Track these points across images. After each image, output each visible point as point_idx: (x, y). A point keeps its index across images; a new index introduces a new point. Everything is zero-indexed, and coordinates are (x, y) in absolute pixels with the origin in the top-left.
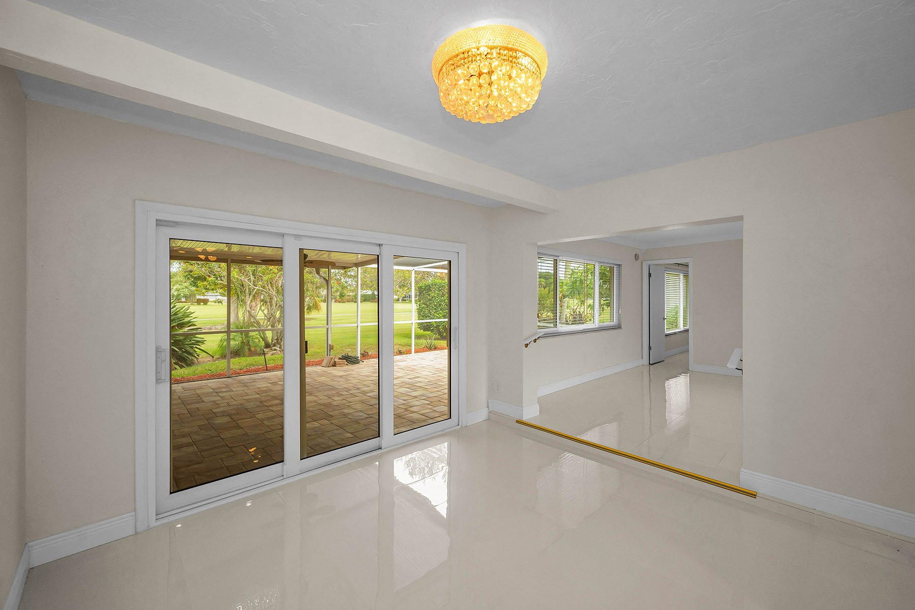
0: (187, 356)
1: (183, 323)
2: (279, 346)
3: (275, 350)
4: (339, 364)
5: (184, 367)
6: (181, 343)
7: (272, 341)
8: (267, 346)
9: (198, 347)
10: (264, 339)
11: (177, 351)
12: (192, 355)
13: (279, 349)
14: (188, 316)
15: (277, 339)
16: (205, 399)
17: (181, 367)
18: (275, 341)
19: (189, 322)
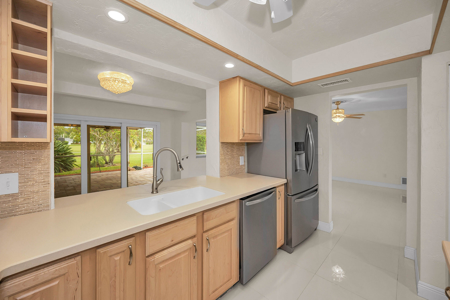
0: (68, 167)
1: (67, 153)
2: (111, 163)
3: (110, 165)
4: (132, 170)
5: (66, 171)
6: (65, 161)
7: (109, 161)
8: (107, 163)
9: (73, 163)
10: (105, 160)
11: (63, 165)
12: (70, 166)
13: (111, 164)
14: (69, 150)
15: (111, 160)
16: (67, 182)
17: (65, 171)
18: (110, 161)
19: (69, 152)
